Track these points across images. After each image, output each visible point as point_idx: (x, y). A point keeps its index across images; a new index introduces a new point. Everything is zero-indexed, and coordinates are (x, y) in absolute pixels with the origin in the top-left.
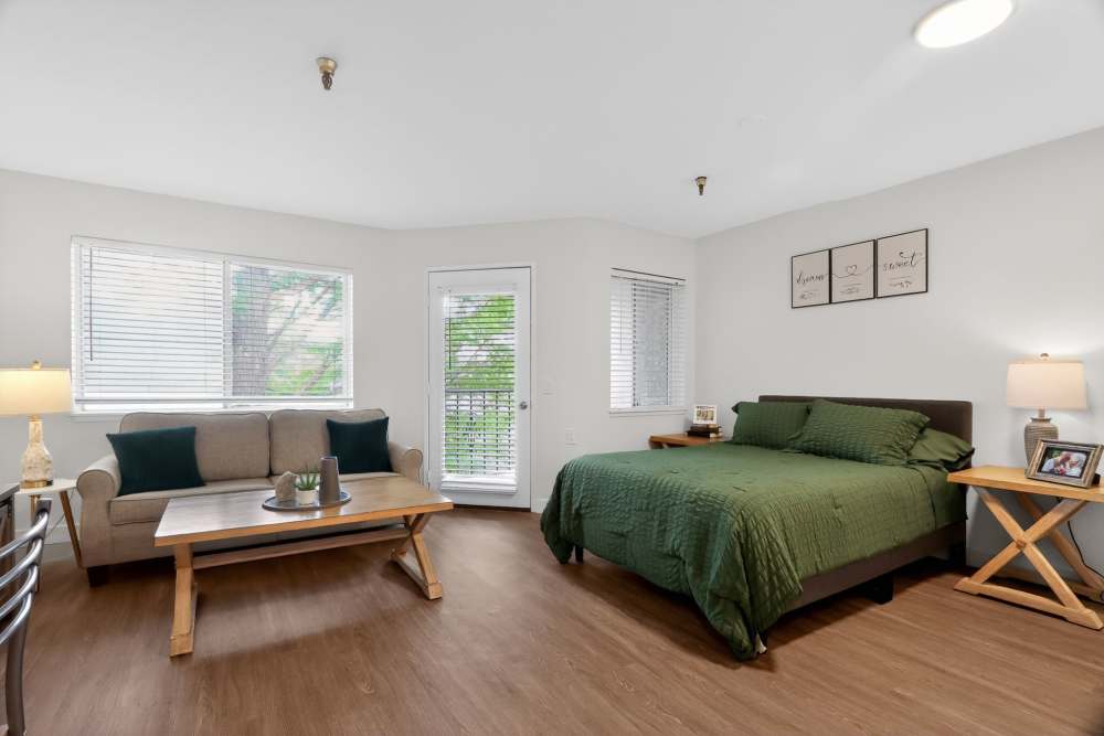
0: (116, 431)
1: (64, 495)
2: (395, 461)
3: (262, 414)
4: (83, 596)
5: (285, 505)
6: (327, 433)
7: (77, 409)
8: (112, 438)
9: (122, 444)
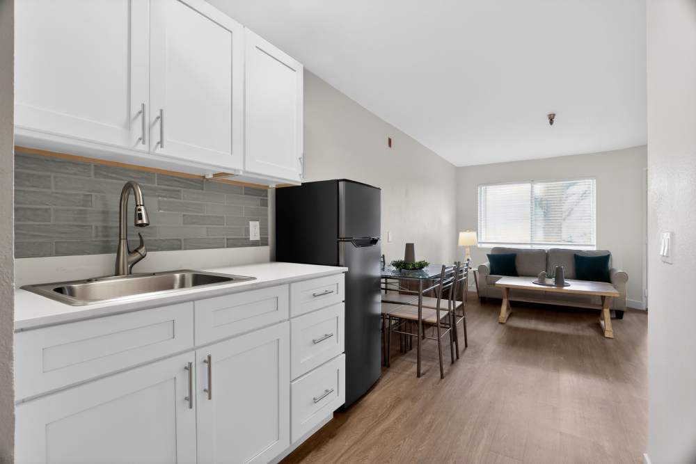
0: (490, 253)
1: (474, 272)
2: (612, 278)
3: (544, 250)
4: (479, 305)
5: (542, 283)
6: (574, 261)
7: (479, 245)
8: (488, 255)
9: (492, 258)
